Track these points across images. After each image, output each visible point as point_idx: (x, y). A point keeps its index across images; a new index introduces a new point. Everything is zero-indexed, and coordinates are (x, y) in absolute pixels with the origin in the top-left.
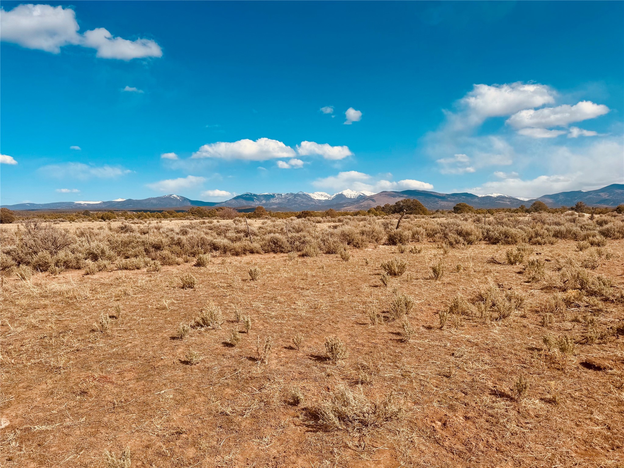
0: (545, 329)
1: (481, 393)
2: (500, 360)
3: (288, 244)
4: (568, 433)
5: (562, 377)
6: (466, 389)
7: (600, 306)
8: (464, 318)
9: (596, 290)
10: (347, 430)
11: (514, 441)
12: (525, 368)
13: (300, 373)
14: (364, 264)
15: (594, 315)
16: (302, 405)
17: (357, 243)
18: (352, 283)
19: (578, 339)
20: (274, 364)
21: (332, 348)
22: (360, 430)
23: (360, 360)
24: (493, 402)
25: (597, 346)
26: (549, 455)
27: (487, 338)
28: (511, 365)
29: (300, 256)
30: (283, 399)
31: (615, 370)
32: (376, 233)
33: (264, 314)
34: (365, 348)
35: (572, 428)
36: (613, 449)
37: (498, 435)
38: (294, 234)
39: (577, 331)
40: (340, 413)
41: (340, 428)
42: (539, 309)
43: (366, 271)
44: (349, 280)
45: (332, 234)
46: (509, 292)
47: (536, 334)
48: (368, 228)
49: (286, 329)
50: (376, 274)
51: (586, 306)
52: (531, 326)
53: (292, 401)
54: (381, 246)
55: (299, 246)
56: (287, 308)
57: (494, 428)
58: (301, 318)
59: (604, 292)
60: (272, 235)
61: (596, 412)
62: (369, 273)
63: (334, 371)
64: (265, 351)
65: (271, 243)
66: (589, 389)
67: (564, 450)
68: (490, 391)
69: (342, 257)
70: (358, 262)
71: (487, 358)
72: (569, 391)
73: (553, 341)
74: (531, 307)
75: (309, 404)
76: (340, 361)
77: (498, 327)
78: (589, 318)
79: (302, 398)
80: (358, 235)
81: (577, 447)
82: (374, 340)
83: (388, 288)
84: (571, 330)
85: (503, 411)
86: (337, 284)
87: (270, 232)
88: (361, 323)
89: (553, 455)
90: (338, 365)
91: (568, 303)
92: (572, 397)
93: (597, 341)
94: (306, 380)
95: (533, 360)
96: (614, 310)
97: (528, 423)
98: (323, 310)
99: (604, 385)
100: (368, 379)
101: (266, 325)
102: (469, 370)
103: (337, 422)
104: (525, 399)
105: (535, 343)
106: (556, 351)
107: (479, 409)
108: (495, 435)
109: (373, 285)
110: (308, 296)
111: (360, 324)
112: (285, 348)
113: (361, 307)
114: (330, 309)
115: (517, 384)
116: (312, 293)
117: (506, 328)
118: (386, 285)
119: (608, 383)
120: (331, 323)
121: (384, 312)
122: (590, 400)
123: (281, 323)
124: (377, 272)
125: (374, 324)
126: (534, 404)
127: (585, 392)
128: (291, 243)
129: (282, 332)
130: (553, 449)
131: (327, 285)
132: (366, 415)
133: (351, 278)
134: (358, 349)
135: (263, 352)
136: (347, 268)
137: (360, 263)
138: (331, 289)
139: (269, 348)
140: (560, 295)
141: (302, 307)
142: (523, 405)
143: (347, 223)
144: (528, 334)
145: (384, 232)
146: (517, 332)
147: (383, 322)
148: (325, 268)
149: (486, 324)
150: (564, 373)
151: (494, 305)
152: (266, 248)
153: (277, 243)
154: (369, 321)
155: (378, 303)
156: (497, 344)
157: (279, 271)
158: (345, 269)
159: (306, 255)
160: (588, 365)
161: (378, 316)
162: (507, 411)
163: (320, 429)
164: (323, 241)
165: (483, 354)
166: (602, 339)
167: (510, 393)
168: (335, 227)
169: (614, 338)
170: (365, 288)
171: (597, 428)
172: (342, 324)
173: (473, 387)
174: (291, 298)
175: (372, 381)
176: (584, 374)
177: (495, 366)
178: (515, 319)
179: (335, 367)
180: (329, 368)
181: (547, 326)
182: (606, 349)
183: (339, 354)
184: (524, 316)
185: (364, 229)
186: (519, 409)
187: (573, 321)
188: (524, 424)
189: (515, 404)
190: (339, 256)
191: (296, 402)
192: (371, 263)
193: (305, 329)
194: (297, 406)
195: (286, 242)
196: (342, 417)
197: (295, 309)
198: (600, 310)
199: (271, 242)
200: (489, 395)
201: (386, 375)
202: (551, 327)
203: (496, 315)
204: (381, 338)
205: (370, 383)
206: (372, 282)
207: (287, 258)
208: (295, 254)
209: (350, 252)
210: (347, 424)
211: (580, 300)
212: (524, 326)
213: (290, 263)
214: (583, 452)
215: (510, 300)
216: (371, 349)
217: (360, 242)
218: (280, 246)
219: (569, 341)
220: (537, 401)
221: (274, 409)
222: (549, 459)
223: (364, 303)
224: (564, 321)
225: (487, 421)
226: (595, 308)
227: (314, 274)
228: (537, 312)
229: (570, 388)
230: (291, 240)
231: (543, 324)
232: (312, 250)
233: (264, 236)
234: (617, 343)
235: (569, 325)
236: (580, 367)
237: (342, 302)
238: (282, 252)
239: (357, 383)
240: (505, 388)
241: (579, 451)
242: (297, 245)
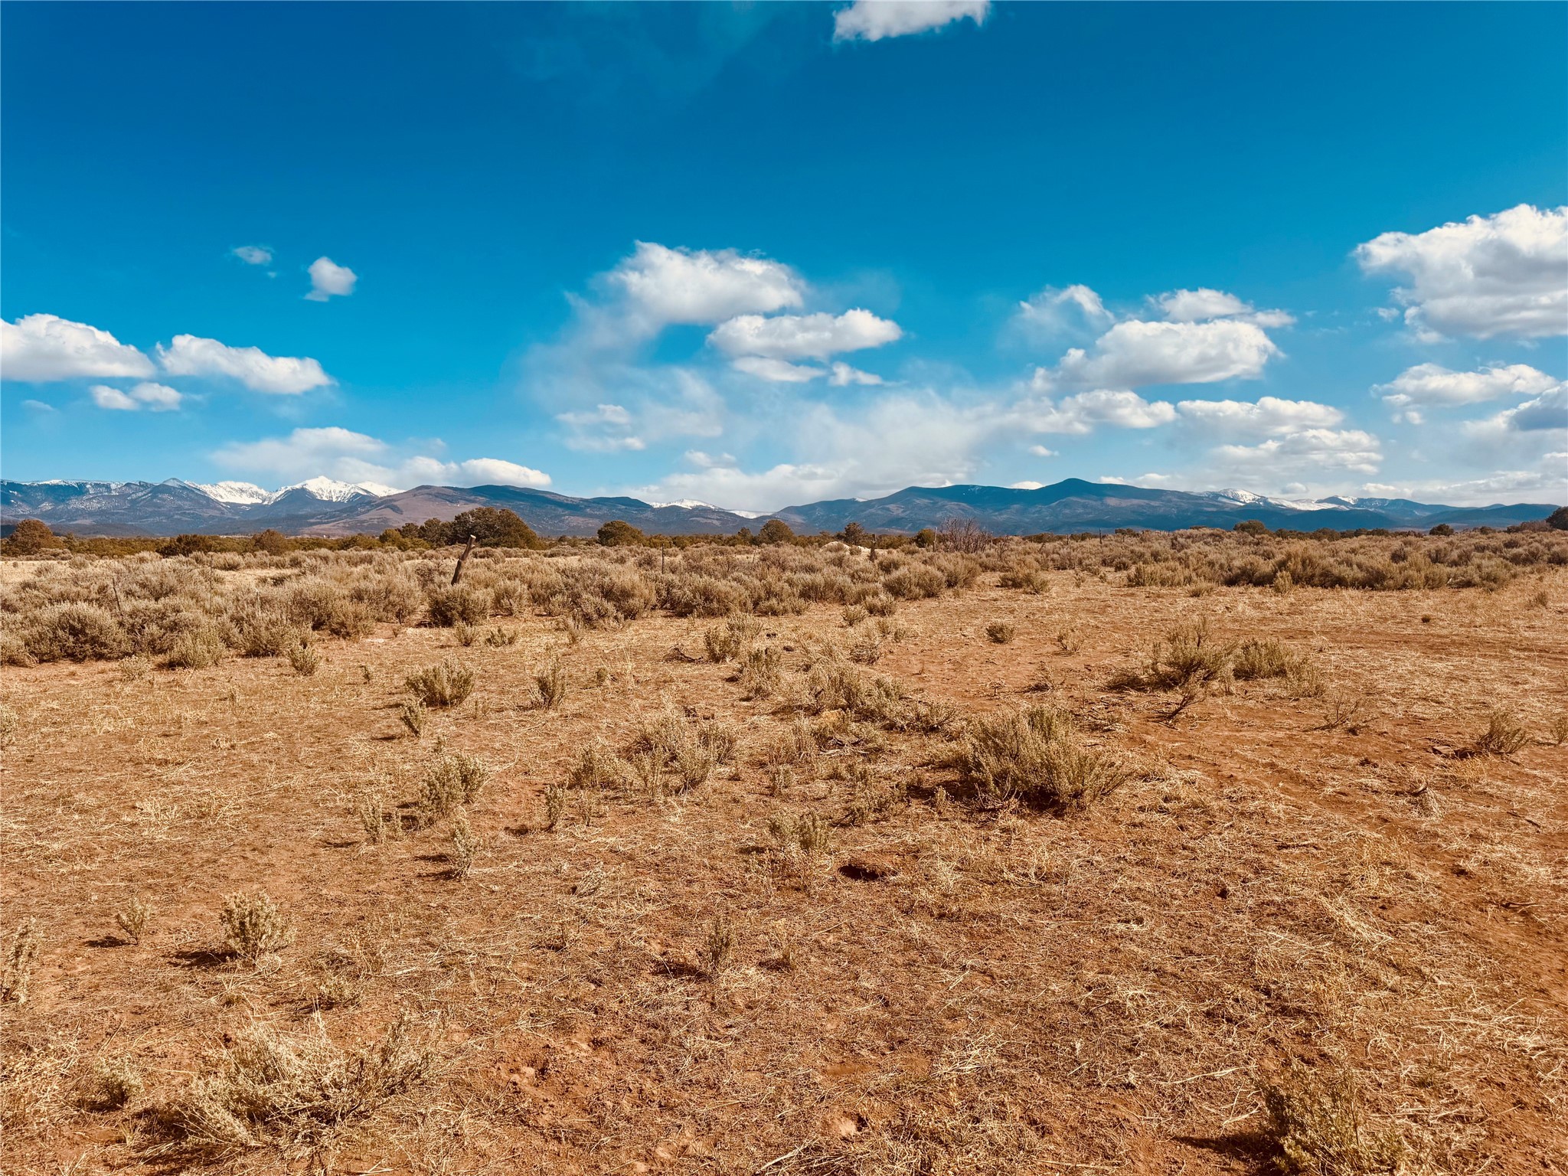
0: (775, 802)
1: (634, 975)
2: (680, 887)
3: (121, 634)
4: (810, 1031)
5: (803, 906)
6: (599, 970)
7: (880, 741)
8: (606, 798)
9: (873, 707)
10: (276, 1147)
11: (700, 1077)
12: (731, 896)
13: (138, 1011)
14: (361, 679)
15: (869, 761)
16: (135, 1105)
17: (343, 625)
18: (320, 734)
19: (838, 816)
20: (49, 998)
21: (242, 924)
22: (311, 1139)
23: (330, 943)
24: (660, 991)
25: (869, 827)
26: (771, 1090)
27: (654, 839)
28: (702, 895)
29: (160, 667)
30: (75, 1096)
31: (901, 875)
32: (399, 596)
33: (22, 850)
34: (346, 909)
35: (819, 1019)
36: (892, 1049)
37: (664, 1070)
38: (142, 604)
39: (836, 798)
40: (252, 1103)
41: (253, 1143)
42: (766, 759)
43: (366, 697)
44: (311, 727)
45: (265, 602)
46: (705, 725)
47: (759, 815)
48: (374, 582)
49: (97, 889)
50: (391, 707)
51: (855, 744)
52: (750, 799)
53: (104, 1098)
54: (410, 631)
55: (160, 638)
56: (105, 823)
57: (658, 1054)
58: (154, 849)
59: (886, 711)
60: (66, 607)
61: (864, 972)
62: (372, 703)
63: (246, 986)
64: (15, 965)
65: (60, 633)
66: (854, 923)
67: (802, 1071)
68: (653, 965)
69: (294, 665)
70: (343, 676)
71: (651, 885)
72: (815, 936)
73: (788, 824)
74: (751, 755)
75: (160, 1098)
76: (267, 957)
77: (679, 810)
78: (859, 768)
79: (138, 1081)
80: (347, 602)
81: (826, 1060)
82: (374, 882)
83: (421, 740)
84: (825, 798)
85: (679, 1009)
86: (275, 740)
87: (63, 597)
88: (338, 841)
89: (779, 1088)
90: (260, 968)
91: (822, 739)
92: (821, 948)
93: (872, 816)
94: (155, 1029)
95: (747, 876)
96: (903, 747)
97: (731, 1026)
98: (224, 818)
99: (881, 910)
100: (347, 993)
101: (28, 883)
102: (612, 923)
103: (241, 1130)
104: (728, 970)
105: (754, 836)
106: (794, 847)
107: (626, 1016)
108: (658, 1071)
109: (380, 736)
110: (181, 783)
111: (337, 845)
112: (92, 944)
113: (343, 799)
114: (249, 814)
115: (711, 937)
116: (194, 772)
117: (697, 808)
118: (416, 732)
119: (889, 905)
120: (249, 855)
121: (405, 806)
122: (856, 948)
123: (81, 873)
124: (396, 699)
125: (374, 840)
126: (746, 978)
127: (846, 931)
128: (131, 630)
129: (82, 899)
130: (779, 1075)
131: (244, 746)
132: (330, 1092)
133: (318, 722)
134: (325, 914)
135: (10, 970)
136: (307, 696)
137: (349, 679)
138: (255, 758)
139: (30, 955)
140: (806, 723)
141: (157, 815)
142: (723, 985)
143: (314, 570)
144: (743, 817)
145: (419, 593)
146: (720, 817)
147: (400, 833)
148: (239, 698)
149: (655, 804)
150: (809, 896)
151: (674, 758)
152: (44, 648)
153: (82, 631)
154: (361, 835)
155: (391, 782)
156: (675, 851)
157: (85, 715)
158: (303, 698)
159: (180, 664)
160: (853, 871)
161: (387, 817)
162: (687, 1009)
163: (189, 1161)
164: (238, 620)
165: (642, 878)
166: (881, 811)
167: (697, 963)
168: (278, 581)
169: (902, 806)
170: (359, 746)
171: (864, 1009)
172: (282, 851)
173: (615, 963)
174: (124, 794)
175: (358, 995)
176: (846, 892)
177: (669, 903)
178: (717, 785)
179: (251, 976)
180: (231, 981)
181: (780, 794)
182: (887, 831)
183: (264, 937)
184: (735, 778)
185: (363, 585)
186: (713, 998)
187: (830, 777)
188: (722, 1031)
189: (705, 986)
190: (287, 661)
191: (117, 1097)
192: (379, 678)
193: (166, 881)
194: (119, 1109)
195: (115, 628)
196: (257, 1113)
197: (134, 825)
198: (879, 750)
199: (63, 629)
200: (650, 978)
201: (400, 973)
202: (788, 796)
203: (676, 781)
204: (392, 876)
205: (353, 1001)
206: (381, 727)
207: (119, 675)
208: (145, 663)
209: (326, 652)
210: (274, 1129)
211: (844, 731)
212: (735, 801)
213: (128, 690)
214: (837, 1068)
215: (706, 744)
216: (364, 908)
217: (350, 622)
218: (94, 641)
219: (819, 823)
220: (752, 971)
221: (39, 1135)
222: (771, 1100)
223: (352, 787)
224: (813, 780)
225: (643, 1042)
226: (870, 745)
227: (204, 719)
228: (762, 765)
229: (817, 928)
230: (131, 621)
231: (772, 792)
232: (201, 648)
233: (37, 612)
234: (908, 816)
235: (821, 787)
236: (840, 877)
237: (286, 789)
238: (100, 657)
239: (310, 1009)
240: (688, 952)
241: (829, 1068)
242: (152, 635)
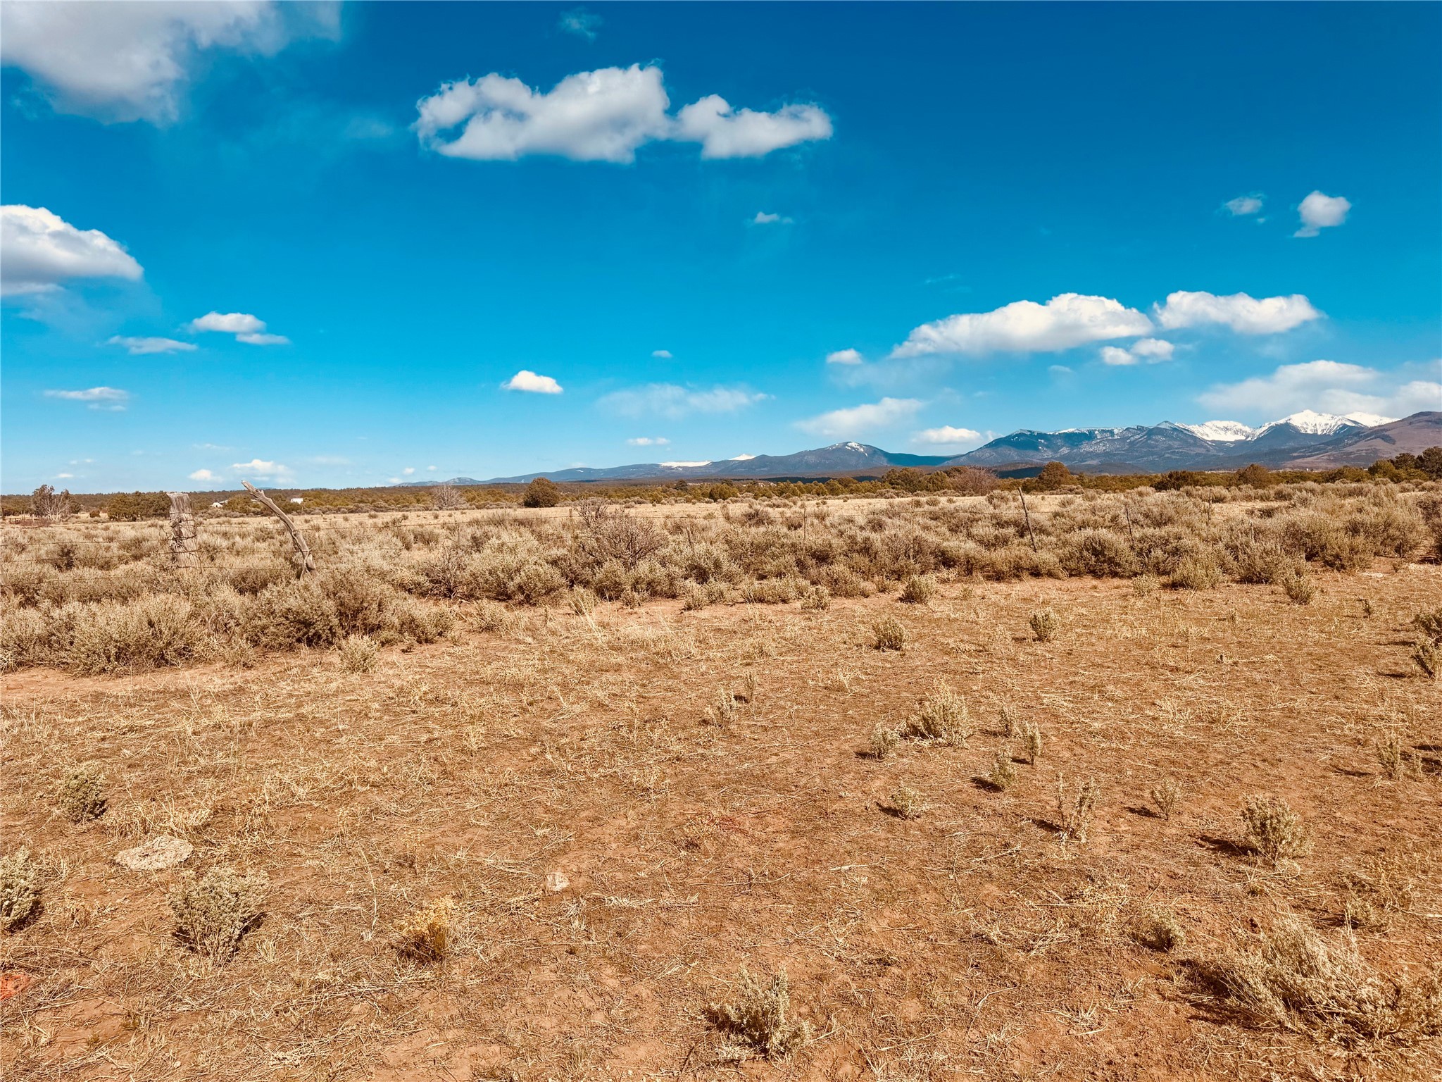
3: (1132, 557)
10: (1311, 1038)
13: (1173, 876)
14: (1360, 611)
16: (1179, 953)
17: (1337, 557)
18: (1320, 662)
20: (1101, 845)
21: (1263, 825)
22: (1347, 1044)
23: (1348, 864)
29: (1164, 586)
30: (1128, 929)
32: (1398, 529)
33: (1072, 723)
34: (1363, 837)
38: (1150, 531)
40: (1288, 990)
41: (1289, 1026)
43: (1366, 631)
44: (1311, 654)
45: (1258, 532)
48: (1372, 515)
49: (1131, 767)
50: (1396, 644)
53: (1153, 938)
54: (1412, 566)
55: (1164, 562)
56: (1132, 713)
58: (1173, 743)
60: (1089, 532)
62: (1375, 638)
63: (1268, 883)
64: (1079, 812)
65: (1085, 553)
69: (1288, 594)
70: (1341, 607)
75: (1199, 954)
76: (1285, 861)
79: (1182, 934)
80: (1341, 534)
82: (1393, 818)
83: (1436, 683)
86: (1276, 662)
87: (1083, 526)
88: (1349, 769)
90: (1280, 869)
94: (1189, 895)
98: (1233, 726)
100: (1373, 918)
101: (1078, 750)
103: (1280, 1011)
109: (1388, 672)
110: (1191, 689)
111: (1348, 773)
112: (1132, 810)
113: (1350, 728)
114: (1256, 727)
116: (1201, 681)
118: (1430, 673)
120: (1259, 764)
121: (1423, 747)
123: (1117, 750)
124: (1401, 636)
125: (1390, 775)
128: (1140, 554)
129: (1120, 772)
131: (1246, 665)
132: (1369, 1007)
133: (1318, 651)
134: (1341, 837)
135: (1075, 814)
136: (1304, 623)
137: (1346, 611)
138: (1258, 677)
139: (1089, 806)
141: (1174, 714)
143: (1304, 502)
145: (1422, 527)
147: (1421, 775)
148: (1238, 619)
152: (1073, 565)
153: (1102, 553)
154: (1375, 767)
155: (1403, 721)
157: (1108, 621)
158: (1300, 626)
159: (1182, 585)
161: (1406, 756)
163: (1230, 1018)
164: (1233, 549)
168: (1268, 513)
170: (1365, 679)
172: (1292, 767)
174: (1145, 691)
175: (1386, 925)
179: (1272, 874)
180: (1256, 875)
183: (1284, 842)
185: (1359, 517)
190: (1281, 589)
191: (1163, 942)
192: (1382, 613)
193: (1186, 772)
194: (1165, 952)
195: (1127, 551)
196: (1294, 1000)
197: (1154, 719)
199: (1087, 550)
201: (1432, 916)
204: (1413, 816)
205: (1379, 928)
206: (1386, 663)
207: (1131, 590)
208: (1152, 582)
209: (1314, 579)
210: (1308, 1020)
213: (1139, 604)
216: (1383, 840)
217: (1346, 554)
218: (1111, 561)
221: (1106, 949)
223: (1361, 719)
227: (1206, 635)
230: (1140, 545)
232: (1201, 572)
233: (1068, 536)
237: (1291, 710)
238: (1115, 575)
239: (1339, 922)
242: (1157, 558)
